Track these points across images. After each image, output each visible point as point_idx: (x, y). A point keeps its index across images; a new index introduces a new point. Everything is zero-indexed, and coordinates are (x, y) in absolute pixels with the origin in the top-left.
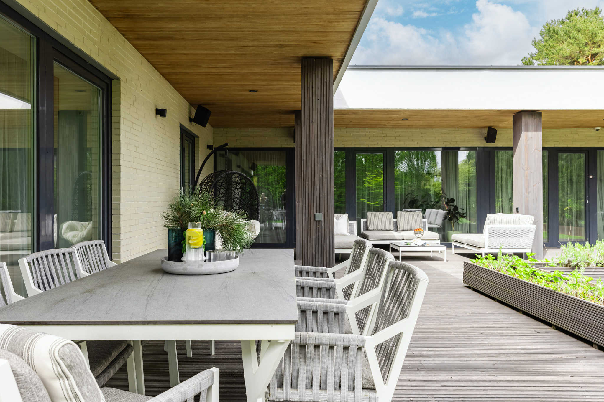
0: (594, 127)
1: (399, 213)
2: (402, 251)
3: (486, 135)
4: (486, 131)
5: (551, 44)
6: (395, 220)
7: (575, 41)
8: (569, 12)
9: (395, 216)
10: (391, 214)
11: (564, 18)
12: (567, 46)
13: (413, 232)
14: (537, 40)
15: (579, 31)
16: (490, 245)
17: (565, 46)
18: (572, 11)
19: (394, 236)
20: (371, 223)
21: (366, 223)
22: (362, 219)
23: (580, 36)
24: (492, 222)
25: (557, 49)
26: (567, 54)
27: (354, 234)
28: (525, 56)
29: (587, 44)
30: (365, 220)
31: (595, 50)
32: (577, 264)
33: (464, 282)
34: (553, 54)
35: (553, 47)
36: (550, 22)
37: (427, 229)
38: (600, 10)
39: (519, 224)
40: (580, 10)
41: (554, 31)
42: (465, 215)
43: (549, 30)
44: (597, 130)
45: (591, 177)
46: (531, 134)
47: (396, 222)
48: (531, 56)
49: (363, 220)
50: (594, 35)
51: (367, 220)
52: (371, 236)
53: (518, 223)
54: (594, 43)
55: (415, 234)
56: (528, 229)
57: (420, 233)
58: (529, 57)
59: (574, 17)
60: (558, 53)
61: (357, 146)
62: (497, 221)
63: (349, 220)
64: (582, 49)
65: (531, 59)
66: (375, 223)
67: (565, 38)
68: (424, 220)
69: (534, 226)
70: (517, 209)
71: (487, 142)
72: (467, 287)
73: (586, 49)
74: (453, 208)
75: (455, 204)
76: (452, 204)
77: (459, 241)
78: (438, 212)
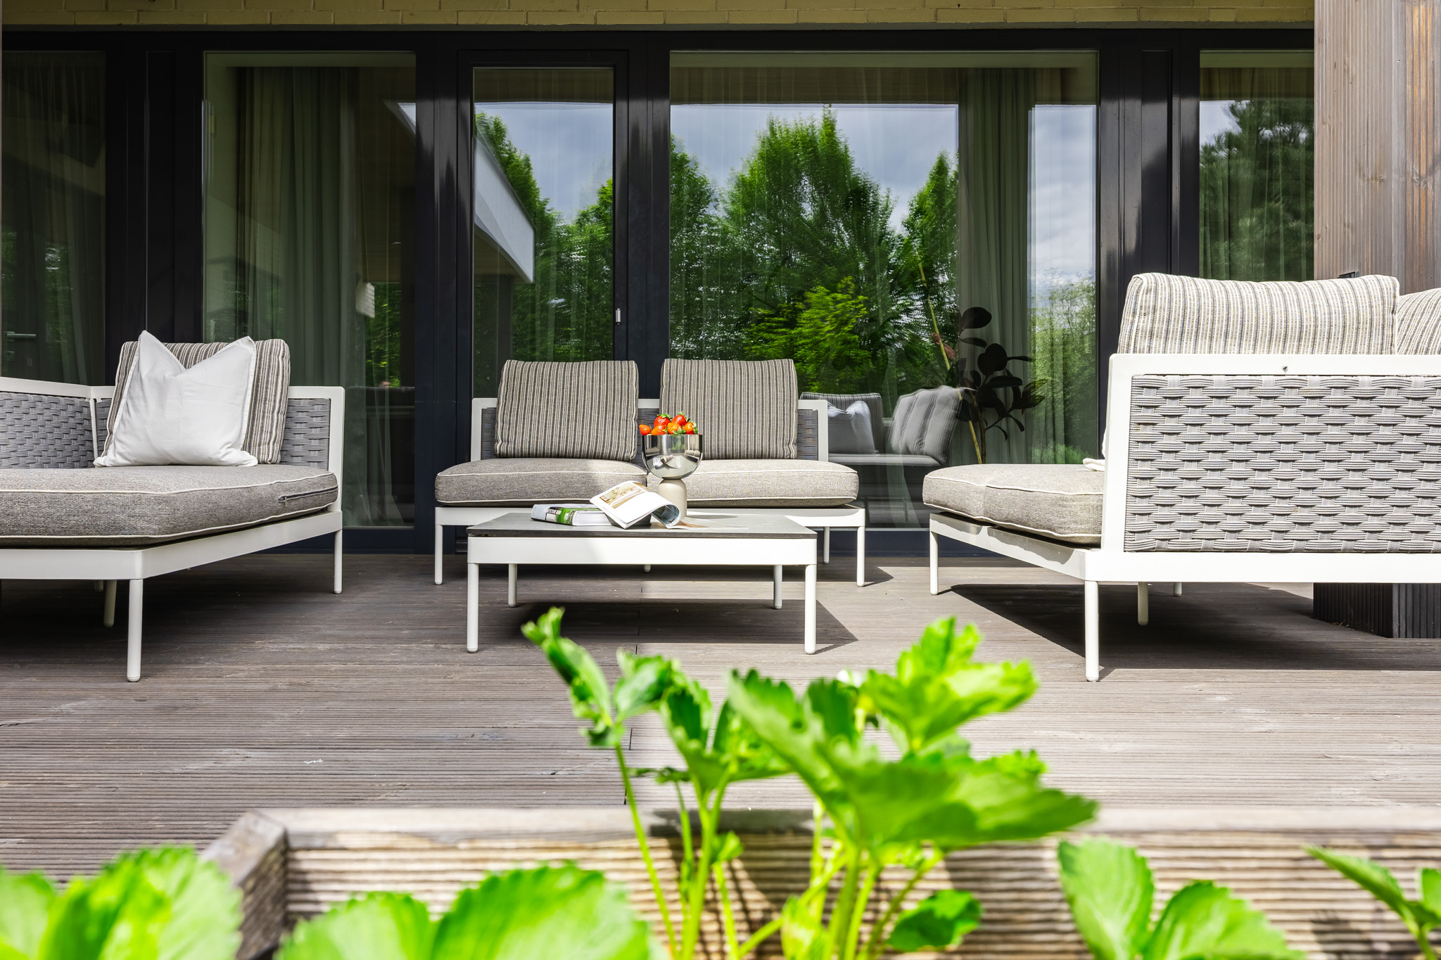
1: (674, 370)
6: (647, 404)
10: (630, 370)
16: (1142, 523)
20: (513, 419)
22: (475, 401)
24: (1160, 327)
30: (489, 403)
39: (1386, 347)
47: (654, 415)
49: (480, 405)
51: (498, 403)
53: (1376, 341)
62: (1205, 327)
66: (535, 417)
68: (806, 404)
74: (980, 350)
75: (993, 332)
76: (979, 332)
77: (954, 504)
78: (934, 397)
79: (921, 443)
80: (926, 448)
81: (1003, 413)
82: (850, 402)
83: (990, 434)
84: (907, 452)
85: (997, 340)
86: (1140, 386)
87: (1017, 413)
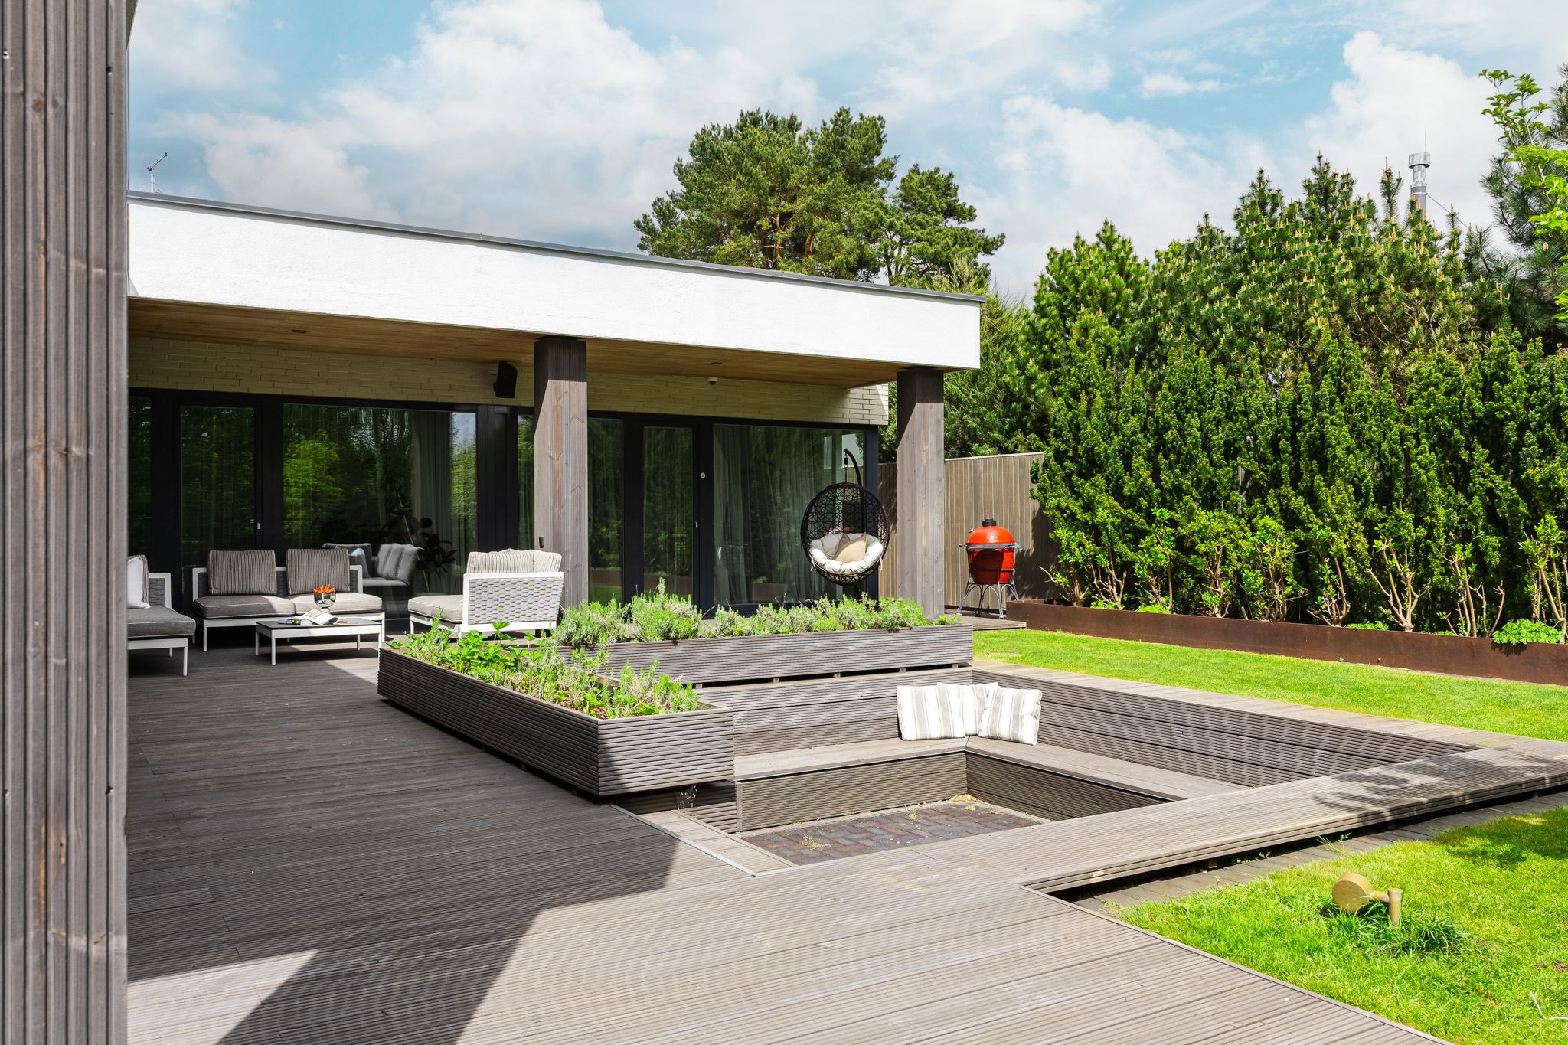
0: (707, 376)
1: (291, 553)
2: (281, 642)
3: (495, 379)
4: (495, 370)
5: (708, 180)
6: (280, 569)
7: (749, 181)
8: (742, 115)
9: (281, 561)
10: (272, 555)
11: (733, 126)
12: (737, 188)
13: (312, 597)
14: (684, 164)
15: (758, 161)
16: (472, 617)
17: (731, 187)
18: (748, 113)
19: (271, 606)
20: (217, 579)
21: (205, 579)
22: (191, 569)
23: (758, 171)
25: (719, 190)
26: (737, 207)
27: (163, 605)
28: (661, 197)
29: (772, 190)
30: (202, 570)
31: (786, 206)
32: (583, 640)
33: (379, 692)
34: (711, 201)
35: (711, 186)
36: (710, 128)
37: (361, 588)
38: (799, 121)
39: (533, 570)
40: (763, 114)
41: (713, 151)
42: (455, 555)
43: (703, 146)
44: (712, 383)
45: (703, 475)
46: (566, 385)
47: (285, 573)
48: (672, 197)
49: (196, 571)
50: (784, 175)
51: (208, 570)
52: (212, 609)
53: (530, 569)
54: (786, 191)
55: (317, 600)
56: (550, 580)
57: (328, 597)
58: (667, 199)
59: (751, 130)
60: (721, 200)
61: (181, 387)
62: (488, 566)
63: (151, 571)
64: (763, 198)
65: (672, 205)
66: (229, 577)
67: (733, 169)
68: (353, 567)
69: (561, 575)
70: (541, 539)
71: (498, 395)
72: (383, 701)
73: (771, 201)
74: (427, 539)
75: (433, 530)
76: (427, 530)
77: (420, 611)
78: (403, 549)
79: (396, 573)
80: (399, 576)
81: (438, 565)
82: (354, 549)
83: (432, 575)
84: (388, 578)
85: (435, 532)
86: (472, 582)
87: (444, 565)
